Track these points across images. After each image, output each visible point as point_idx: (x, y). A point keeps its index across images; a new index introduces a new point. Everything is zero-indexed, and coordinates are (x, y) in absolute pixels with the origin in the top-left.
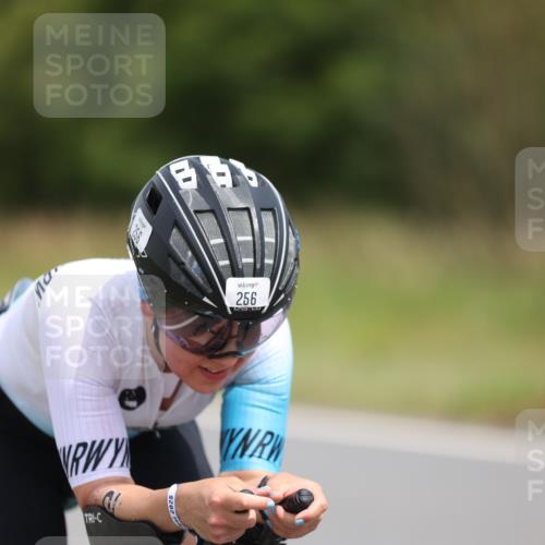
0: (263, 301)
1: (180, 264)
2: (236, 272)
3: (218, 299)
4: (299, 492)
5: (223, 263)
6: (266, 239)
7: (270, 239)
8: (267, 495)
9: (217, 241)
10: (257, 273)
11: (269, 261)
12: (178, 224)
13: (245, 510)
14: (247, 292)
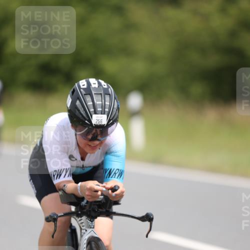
0: (105, 122)
1: (79, 110)
2: (95, 113)
3: (90, 121)
4: (115, 186)
5: (92, 110)
6: (106, 103)
7: (107, 103)
8: (104, 187)
9: (90, 103)
10: (103, 113)
11: (107, 110)
12: (79, 98)
13: (97, 191)
14: (99, 119)
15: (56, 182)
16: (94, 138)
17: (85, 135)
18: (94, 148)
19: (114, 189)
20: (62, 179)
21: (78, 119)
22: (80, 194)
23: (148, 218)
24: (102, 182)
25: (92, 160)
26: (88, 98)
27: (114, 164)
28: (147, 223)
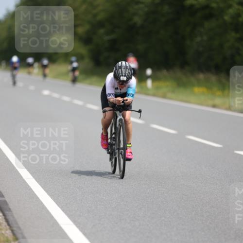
2: (122, 76)
3: (120, 78)
7: (127, 72)
9: (120, 72)
10: (125, 76)
12: (117, 70)
13: (120, 101)
14: (123, 78)
15: (108, 98)
16: (122, 84)
17: (119, 83)
18: (122, 87)
19: (126, 100)
20: (111, 97)
21: (116, 77)
22: (114, 102)
23: (140, 111)
24: (122, 98)
25: (123, 91)
26: (120, 70)
27: (131, 92)
28: (140, 114)
